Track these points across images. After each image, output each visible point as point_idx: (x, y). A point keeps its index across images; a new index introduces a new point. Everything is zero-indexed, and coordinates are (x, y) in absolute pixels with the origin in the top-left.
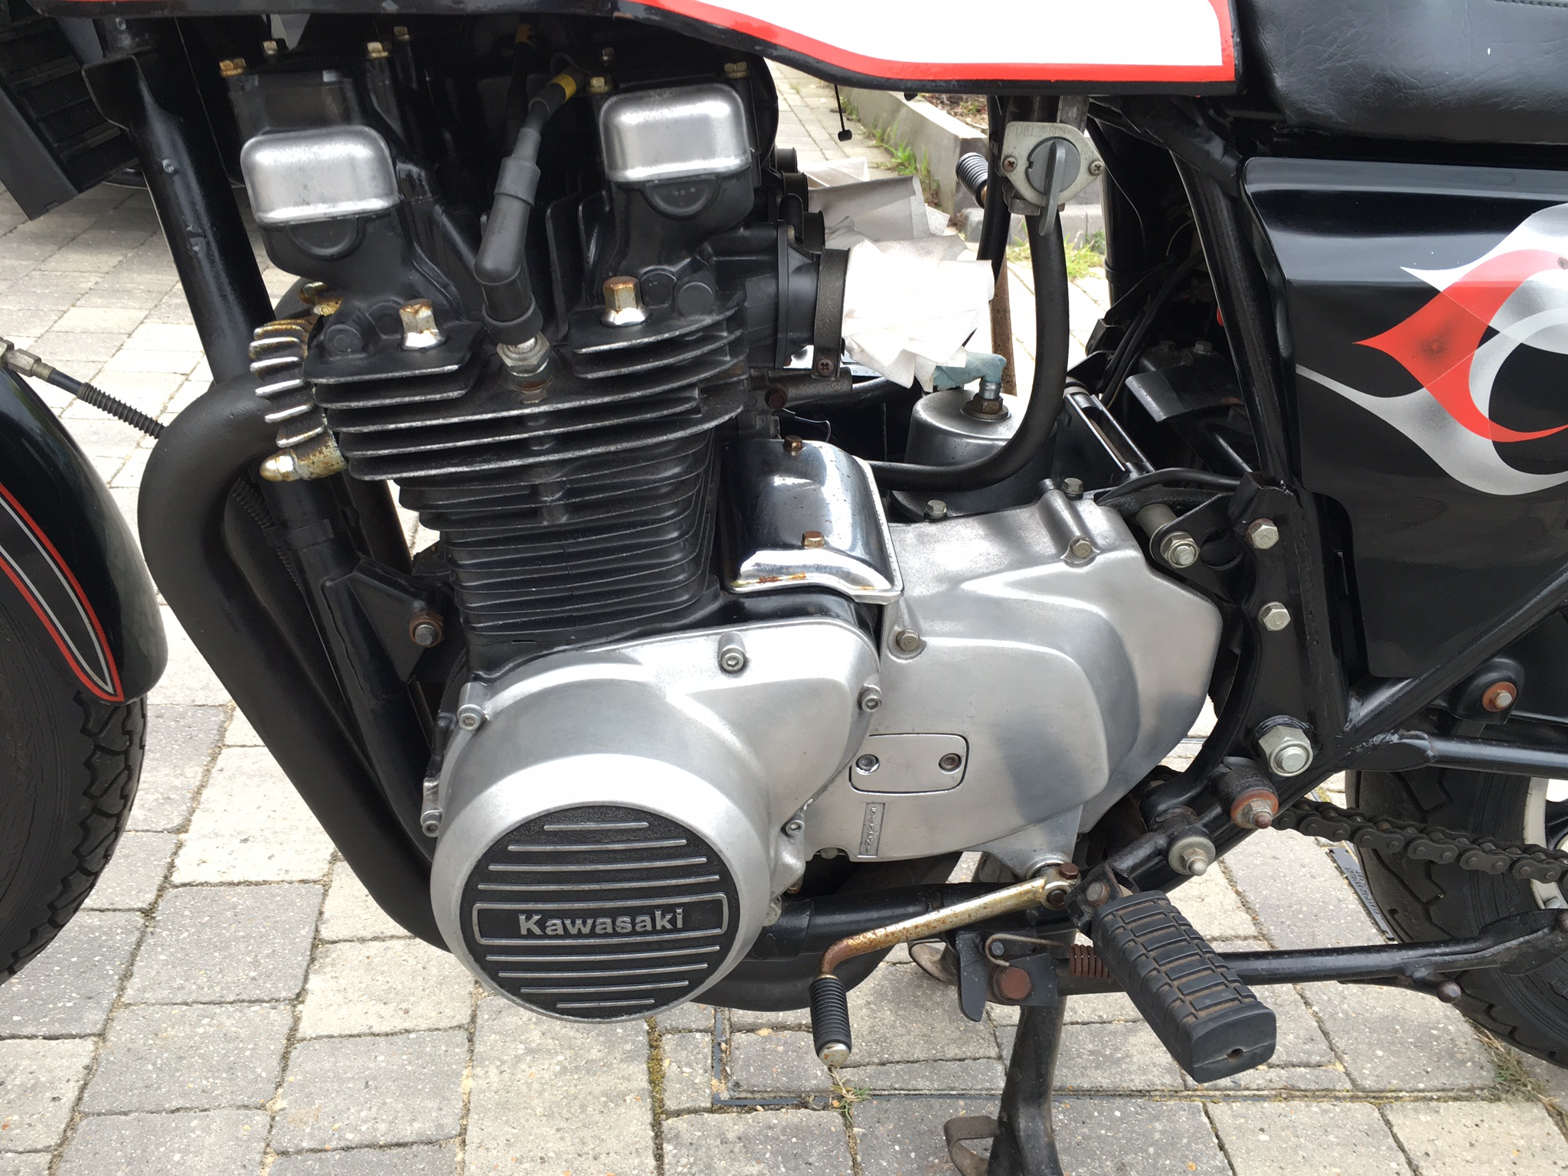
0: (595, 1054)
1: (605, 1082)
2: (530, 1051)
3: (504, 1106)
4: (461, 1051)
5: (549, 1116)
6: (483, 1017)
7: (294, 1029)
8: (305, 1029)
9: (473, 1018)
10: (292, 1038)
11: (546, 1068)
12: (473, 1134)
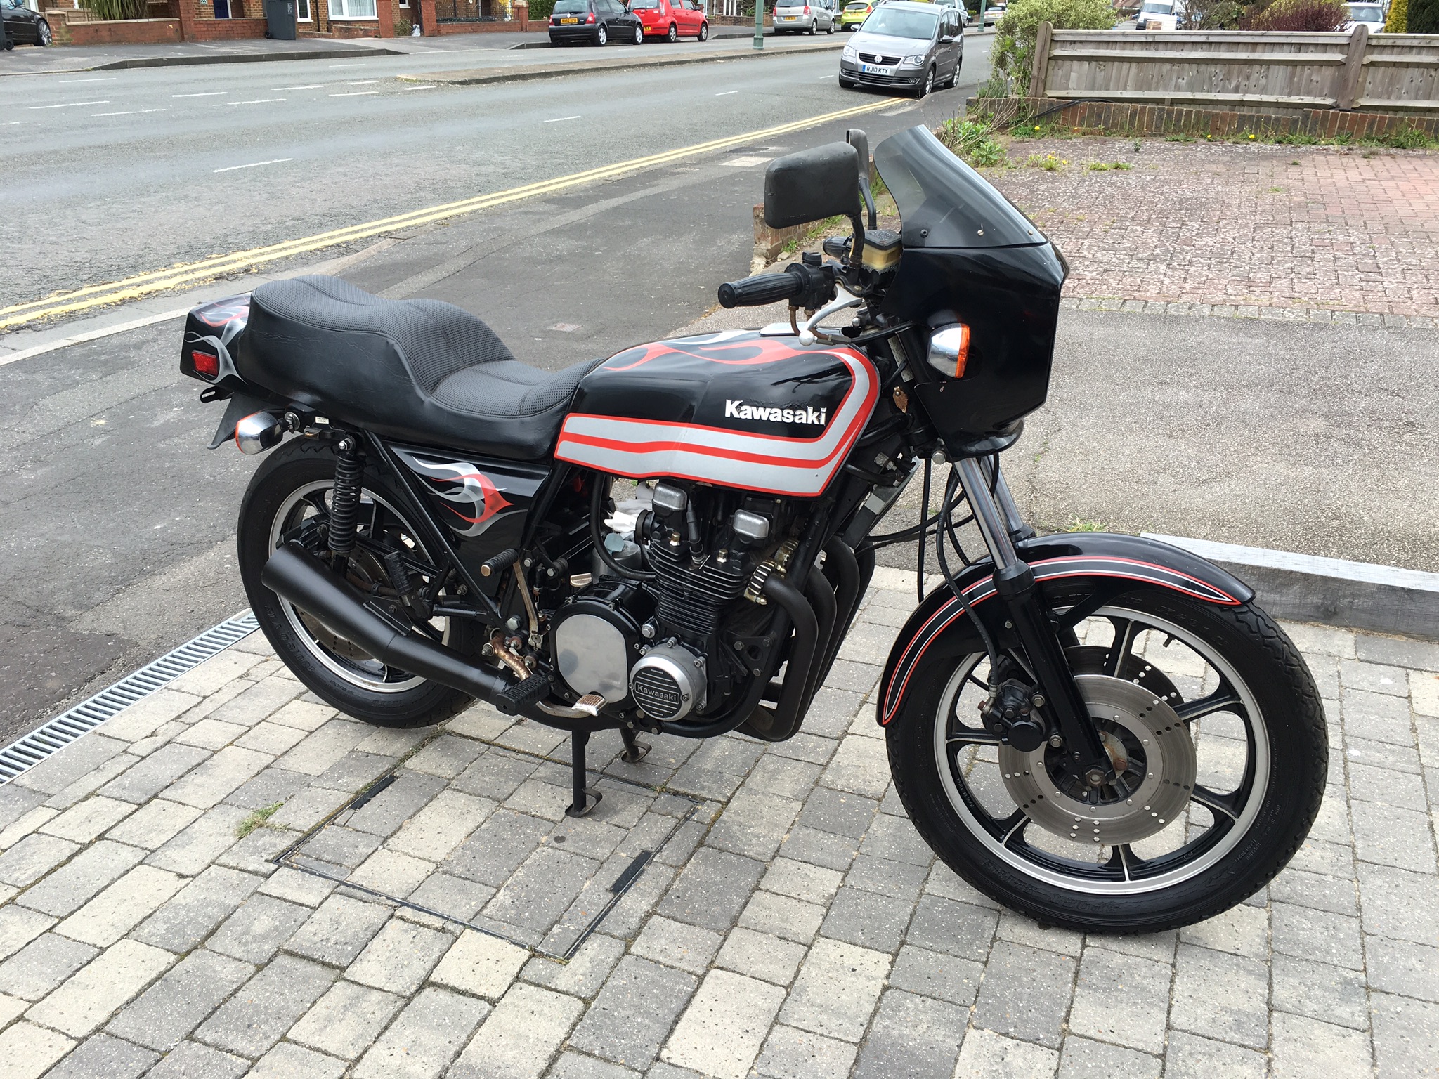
0: (736, 827)
1: (738, 819)
2: (759, 837)
3: (776, 826)
4: (784, 848)
5: (762, 817)
6: (770, 855)
7: (845, 876)
8: (841, 875)
9: (774, 857)
10: (846, 874)
11: (756, 830)
12: (790, 822)
